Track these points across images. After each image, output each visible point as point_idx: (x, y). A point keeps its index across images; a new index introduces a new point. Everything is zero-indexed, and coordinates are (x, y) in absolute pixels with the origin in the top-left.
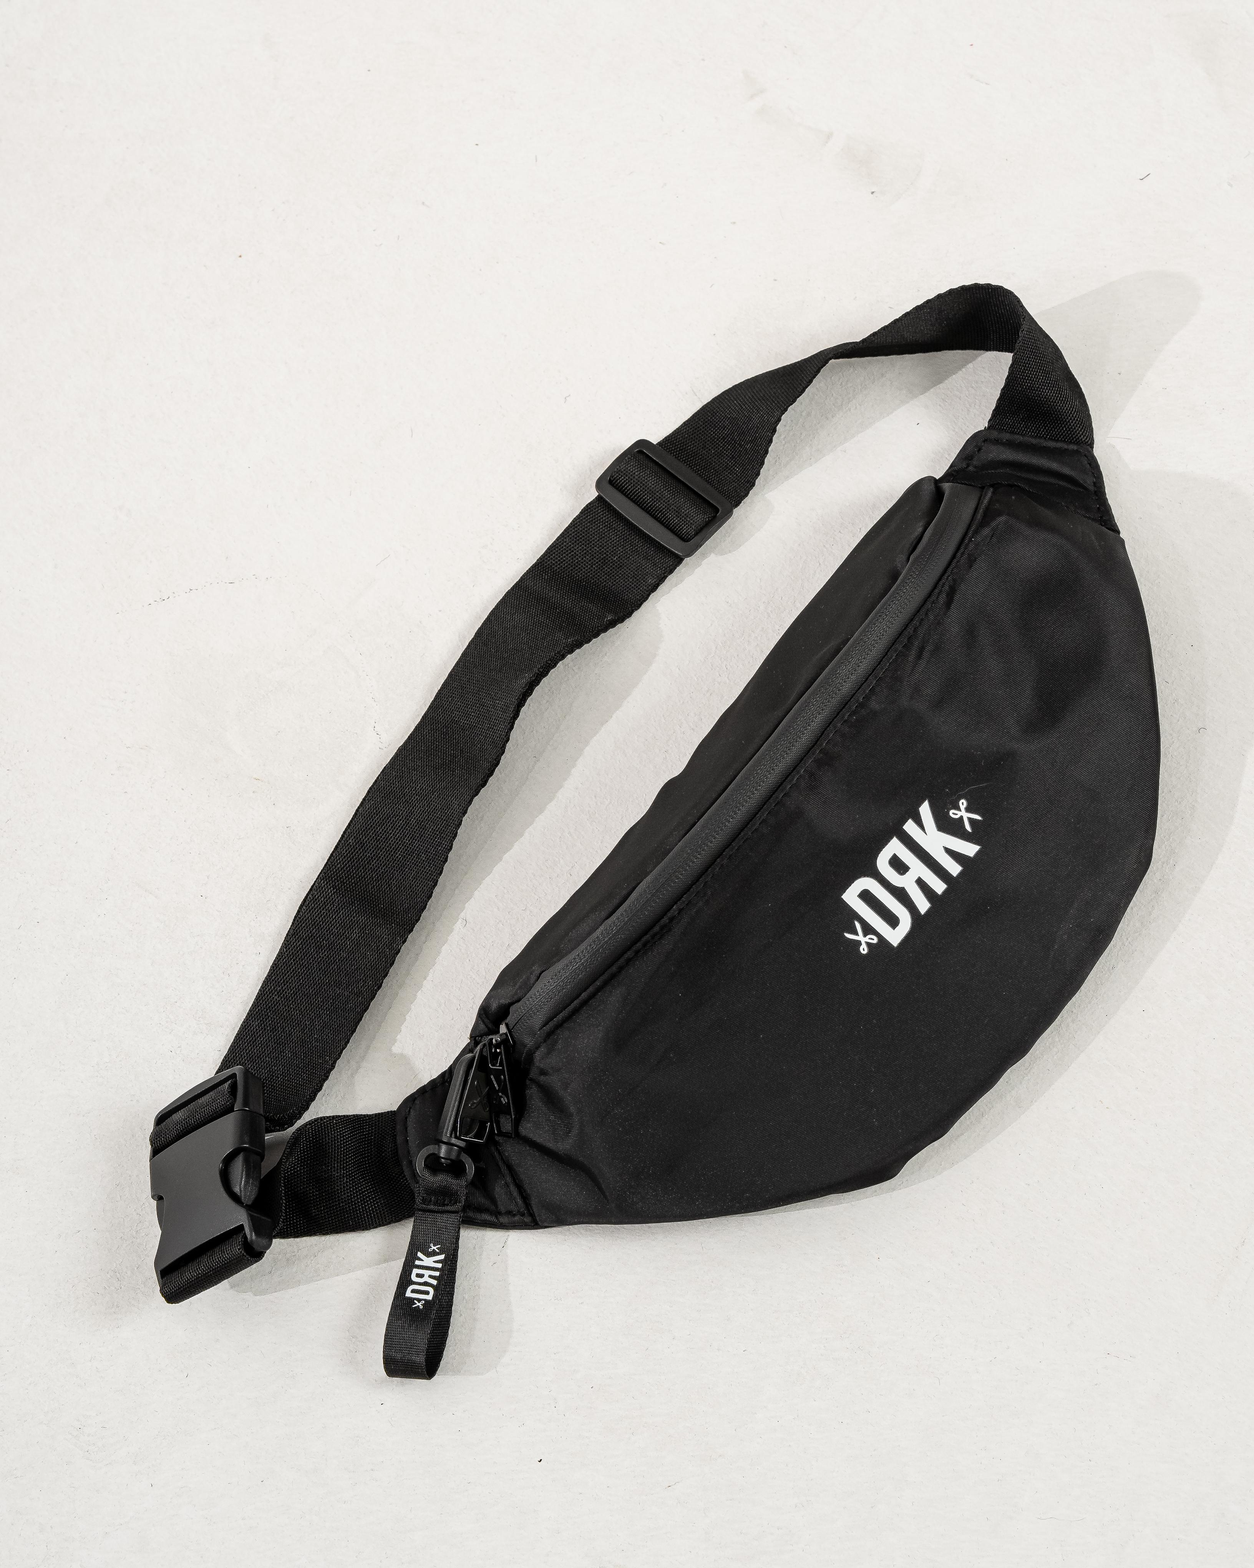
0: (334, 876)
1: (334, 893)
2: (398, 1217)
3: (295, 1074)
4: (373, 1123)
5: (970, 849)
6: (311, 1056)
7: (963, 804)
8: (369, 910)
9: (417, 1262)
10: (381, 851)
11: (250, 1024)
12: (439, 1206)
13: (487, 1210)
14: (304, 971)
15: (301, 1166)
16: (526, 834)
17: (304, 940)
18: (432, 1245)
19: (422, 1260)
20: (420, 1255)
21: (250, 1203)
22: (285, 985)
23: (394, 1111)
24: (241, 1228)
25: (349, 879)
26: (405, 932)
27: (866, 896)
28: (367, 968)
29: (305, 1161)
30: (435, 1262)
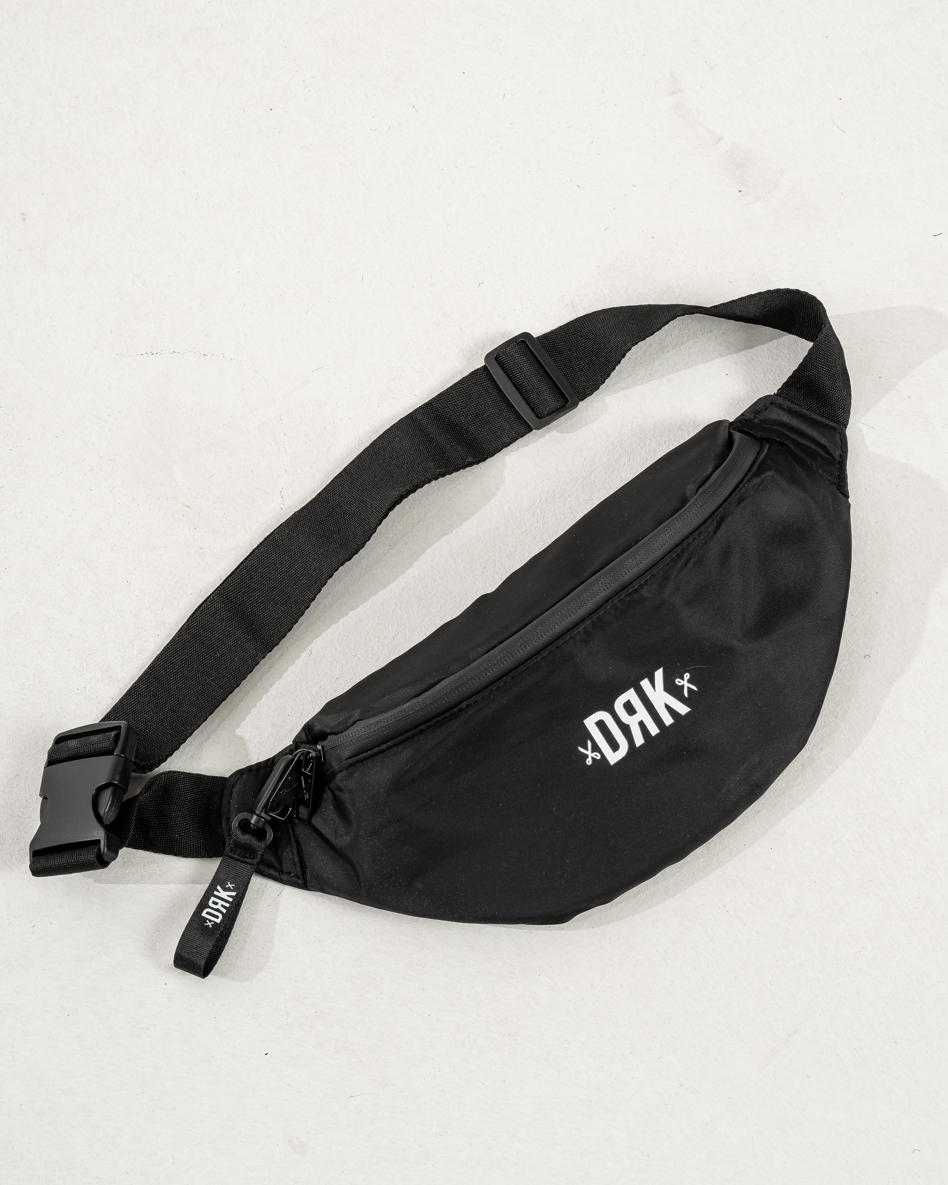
0: (226, 595)
1: (223, 607)
2: (210, 855)
3: (162, 732)
4: (208, 782)
5: (683, 709)
6: (177, 723)
7: (687, 676)
8: (244, 627)
9: (216, 893)
10: (264, 586)
11: (140, 686)
12: (241, 857)
13: (274, 868)
14: (187, 658)
15: (150, 801)
16: (370, 601)
17: (193, 635)
18: (229, 883)
19: (219, 892)
20: (219, 888)
21: (108, 824)
22: (171, 664)
23: (226, 778)
24: (98, 842)
25: (236, 600)
26: (266, 651)
27: (601, 725)
28: (232, 670)
29: (154, 798)
30: (228, 896)
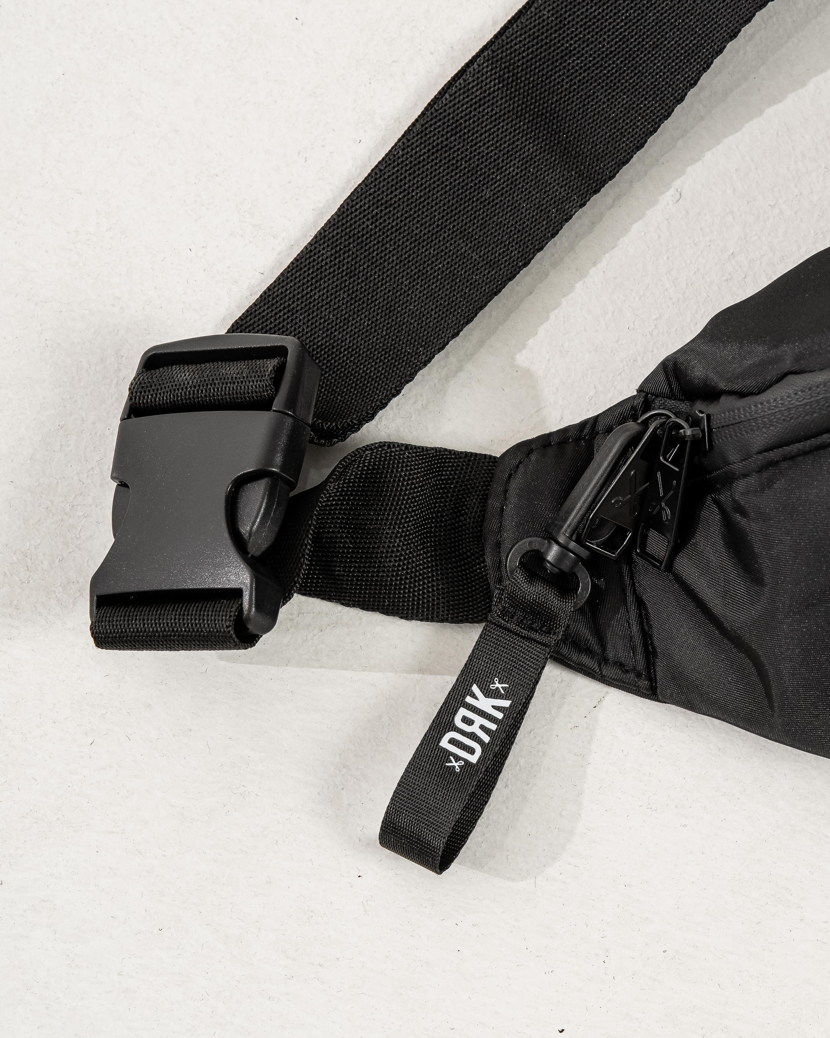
0: (506, 62)
1: (499, 89)
2: (457, 617)
3: (367, 356)
4: (458, 466)
6: (397, 337)
8: (544, 135)
10: (588, 46)
11: (320, 251)
12: (523, 629)
13: (589, 651)
14: (421, 197)
15: (339, 500)
16: (811, 85)
17: (433, 147)
18: (496, 680)
19: (476, 698)
20: (475, 688)
21: (258, 554)
22: (386, 208)
23: (495, 458)
24: (237, 593)
25: (526, 74)
26: (588, 191)
28: (516, 228)
29: (346, 495)
30: (494, 707)
